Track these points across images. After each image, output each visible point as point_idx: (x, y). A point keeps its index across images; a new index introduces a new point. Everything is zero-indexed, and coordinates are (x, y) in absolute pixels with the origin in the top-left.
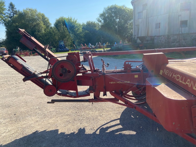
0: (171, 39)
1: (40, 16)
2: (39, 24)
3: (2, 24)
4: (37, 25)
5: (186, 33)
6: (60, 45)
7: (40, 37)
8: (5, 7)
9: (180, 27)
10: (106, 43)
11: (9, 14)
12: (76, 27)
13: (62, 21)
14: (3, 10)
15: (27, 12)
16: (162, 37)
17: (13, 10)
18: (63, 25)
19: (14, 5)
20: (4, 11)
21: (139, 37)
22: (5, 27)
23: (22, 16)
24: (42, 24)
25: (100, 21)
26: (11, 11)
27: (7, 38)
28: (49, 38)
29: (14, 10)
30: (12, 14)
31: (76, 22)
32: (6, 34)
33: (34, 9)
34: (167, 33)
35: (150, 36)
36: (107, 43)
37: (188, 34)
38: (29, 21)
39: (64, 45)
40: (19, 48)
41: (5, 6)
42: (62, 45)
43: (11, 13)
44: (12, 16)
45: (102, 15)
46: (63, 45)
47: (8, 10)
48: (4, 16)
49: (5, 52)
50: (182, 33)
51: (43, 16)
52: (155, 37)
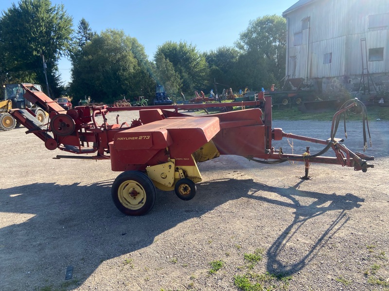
0: (352, 83)
1: (128, 43)
2: (126, 56)
3: (66, 56)
4: (122, 58)
5: (380, 72)
6: (157, 94)
7: (126, 79)
8: (72, 28)
9: (368, 60)
10: (243, 90)
11: (79, 39)
12: (193, 59)
13: (169, 49)
14: (70, 33)
15: (106, 36)
16: (335, 79)
17: (85, 33)
18: (166, 59)
19: (88, 24)
20: (71, 35)
21: (296, 79)
22: (71, 62)
23: (98, 43)
24: (131, 58)
25: (241, 48)
26: (83, 34)
27: (73, 81)
28: (140, 81)
29: (88, 32)
30: (85, 39)
31: (193, 50)
32: (72, 75)
33: (120, 31)
34: (343, 73)
35: (315, 78)
36: (246, 89)
37: (385, 73)
38: (109, 51)
39: (164, 93)
40: (89, 99)
41: (72, 26)
42: (160, 94)
43: (82, 38)
44: (84, 44)
45: (245, 36)
46: (162, 94)
47: (77, 32)
48: (71, 42)
49: (66, 105)
50: (368, 71)
51: (134, 42)
52: (324, 80)
